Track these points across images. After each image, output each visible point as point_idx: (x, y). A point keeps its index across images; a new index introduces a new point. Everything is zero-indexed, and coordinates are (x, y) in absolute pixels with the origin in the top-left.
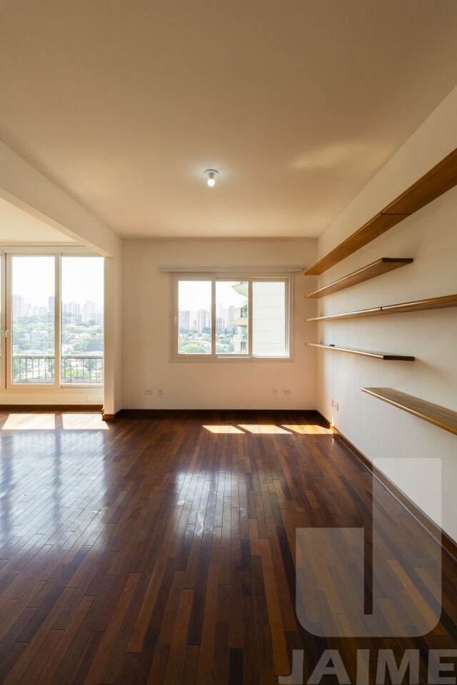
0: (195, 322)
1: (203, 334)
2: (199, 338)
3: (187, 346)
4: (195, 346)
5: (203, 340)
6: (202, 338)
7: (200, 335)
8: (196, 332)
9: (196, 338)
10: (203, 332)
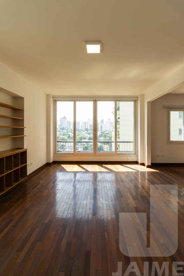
0: (82, 126)
1: (85, 131)
2: (84, 133)
3: (79, 136)
4: (82, 136)
5: (85, 134)
6: (85, 133)
7: (84, 132)
8: (82, 130)
9: (82, 133)
10: (85, 130)
